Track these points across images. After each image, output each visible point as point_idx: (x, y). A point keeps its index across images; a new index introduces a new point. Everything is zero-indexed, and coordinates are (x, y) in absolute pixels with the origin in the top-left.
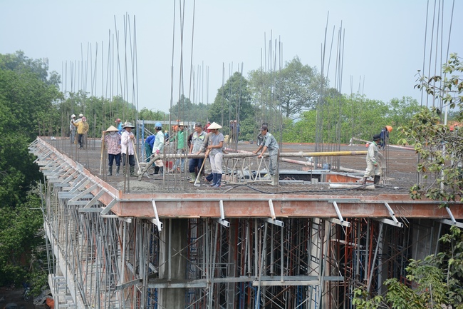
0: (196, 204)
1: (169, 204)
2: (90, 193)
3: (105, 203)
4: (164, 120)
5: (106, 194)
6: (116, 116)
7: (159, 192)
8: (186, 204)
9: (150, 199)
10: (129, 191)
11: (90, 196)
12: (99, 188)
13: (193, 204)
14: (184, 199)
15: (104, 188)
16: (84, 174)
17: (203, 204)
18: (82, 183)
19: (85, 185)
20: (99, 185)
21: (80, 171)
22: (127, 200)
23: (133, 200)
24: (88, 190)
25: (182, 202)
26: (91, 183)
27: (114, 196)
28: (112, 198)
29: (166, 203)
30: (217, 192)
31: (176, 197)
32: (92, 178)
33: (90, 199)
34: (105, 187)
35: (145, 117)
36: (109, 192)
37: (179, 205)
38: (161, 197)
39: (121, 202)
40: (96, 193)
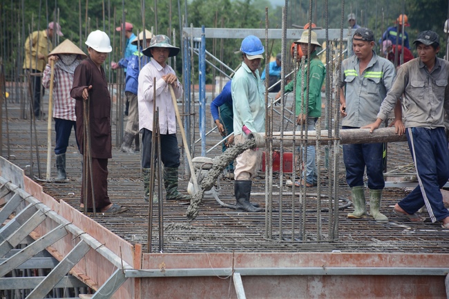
0: (369, 286)
1: (284, 285)
2: (46, 253)
3: (90, 283)
4: (269, 25)
5: (94, 254)
6: (119, 13)
7: (253, 247)
8: (339, 286)
9: (226, 270)
10: (161, 246)
11: (43, 262)
12: (71, 237)
13: (359, 284)
14: (331, 269)
15: (88, 238)
16: (25, 194)
17: (393, 285)
18: (20, 221)
19: (29, 228)
20: (72, 228)
21: (13, 186)
22: (156, 271)
23: (174, 271)
24: (38, 245)
25: (325, 278)
26: (48, 221)
27: (116, 260)
28: (111, 266)
29: (274, 282)
30: (435, 249)
31: (307, 262)
32: (50, 206)
33: (46, 272)
34: (91, 232)
35: (207, 18)
36: (104, 250)
37: (317, 287)
38: (260, 264)
39: (140, 280)
40: (62, 251)
